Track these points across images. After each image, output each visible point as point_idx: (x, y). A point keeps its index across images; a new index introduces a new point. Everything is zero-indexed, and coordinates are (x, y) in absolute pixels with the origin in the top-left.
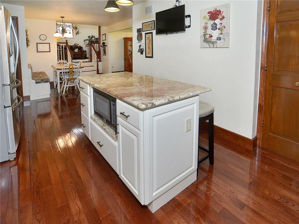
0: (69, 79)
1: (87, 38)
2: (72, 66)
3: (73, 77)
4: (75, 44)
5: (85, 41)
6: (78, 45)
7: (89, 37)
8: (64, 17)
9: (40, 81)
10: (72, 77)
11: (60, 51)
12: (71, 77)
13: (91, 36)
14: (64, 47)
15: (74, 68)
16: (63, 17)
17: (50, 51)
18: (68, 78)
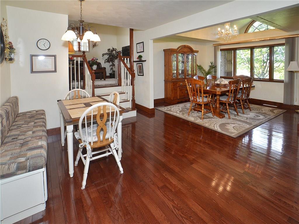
1: (106, 52)
4: (93, 59)
5: (103, 55)
6: (97, 60)
7: (109, 50)
9: (13, 168)
11: (73, 68)
13: (111, 49)
14: (79, 62)
17: (55, 71)
18: (94, 140)
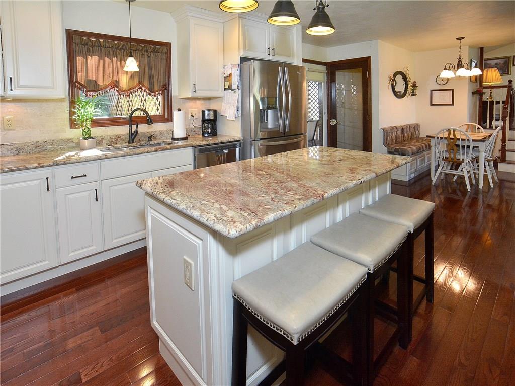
0: (448, 158)
2: (454, 135)
3: (458, 157)
8: (463, 38)
9: (393, 151)
10: (454, 156)
12: (452, 156)
15: (459, 139)
16: (460, 39)
17: (452, 104)
